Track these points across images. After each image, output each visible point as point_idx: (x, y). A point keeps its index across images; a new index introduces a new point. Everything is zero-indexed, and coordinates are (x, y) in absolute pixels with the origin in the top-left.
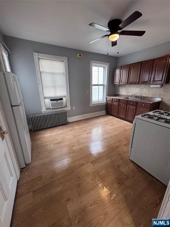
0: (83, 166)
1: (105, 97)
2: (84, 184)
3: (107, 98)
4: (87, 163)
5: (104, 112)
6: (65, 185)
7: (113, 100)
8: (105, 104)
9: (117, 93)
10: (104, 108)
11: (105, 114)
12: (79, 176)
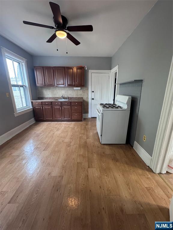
0: (89, 176)
1: (30, 101)
2: (109, 185)
3: (32, 102)
4: (88, 172)
5: (32, 121)
6: (103, 208)
7: (43, 104)
8: (32, 110)
9: (42, 96)
10: (32, 115)
11: (34, 122)
12: (99, 187)
